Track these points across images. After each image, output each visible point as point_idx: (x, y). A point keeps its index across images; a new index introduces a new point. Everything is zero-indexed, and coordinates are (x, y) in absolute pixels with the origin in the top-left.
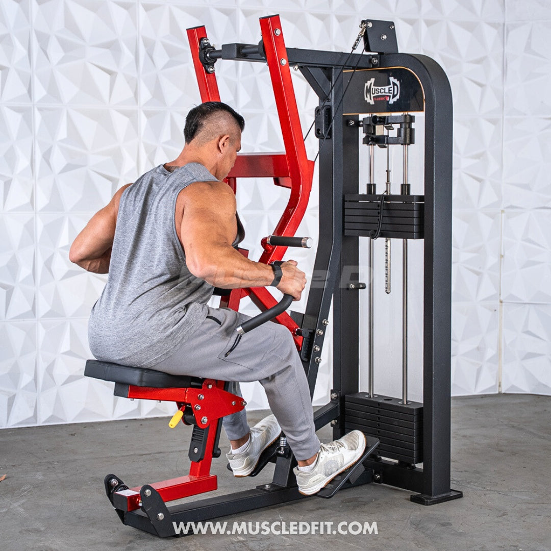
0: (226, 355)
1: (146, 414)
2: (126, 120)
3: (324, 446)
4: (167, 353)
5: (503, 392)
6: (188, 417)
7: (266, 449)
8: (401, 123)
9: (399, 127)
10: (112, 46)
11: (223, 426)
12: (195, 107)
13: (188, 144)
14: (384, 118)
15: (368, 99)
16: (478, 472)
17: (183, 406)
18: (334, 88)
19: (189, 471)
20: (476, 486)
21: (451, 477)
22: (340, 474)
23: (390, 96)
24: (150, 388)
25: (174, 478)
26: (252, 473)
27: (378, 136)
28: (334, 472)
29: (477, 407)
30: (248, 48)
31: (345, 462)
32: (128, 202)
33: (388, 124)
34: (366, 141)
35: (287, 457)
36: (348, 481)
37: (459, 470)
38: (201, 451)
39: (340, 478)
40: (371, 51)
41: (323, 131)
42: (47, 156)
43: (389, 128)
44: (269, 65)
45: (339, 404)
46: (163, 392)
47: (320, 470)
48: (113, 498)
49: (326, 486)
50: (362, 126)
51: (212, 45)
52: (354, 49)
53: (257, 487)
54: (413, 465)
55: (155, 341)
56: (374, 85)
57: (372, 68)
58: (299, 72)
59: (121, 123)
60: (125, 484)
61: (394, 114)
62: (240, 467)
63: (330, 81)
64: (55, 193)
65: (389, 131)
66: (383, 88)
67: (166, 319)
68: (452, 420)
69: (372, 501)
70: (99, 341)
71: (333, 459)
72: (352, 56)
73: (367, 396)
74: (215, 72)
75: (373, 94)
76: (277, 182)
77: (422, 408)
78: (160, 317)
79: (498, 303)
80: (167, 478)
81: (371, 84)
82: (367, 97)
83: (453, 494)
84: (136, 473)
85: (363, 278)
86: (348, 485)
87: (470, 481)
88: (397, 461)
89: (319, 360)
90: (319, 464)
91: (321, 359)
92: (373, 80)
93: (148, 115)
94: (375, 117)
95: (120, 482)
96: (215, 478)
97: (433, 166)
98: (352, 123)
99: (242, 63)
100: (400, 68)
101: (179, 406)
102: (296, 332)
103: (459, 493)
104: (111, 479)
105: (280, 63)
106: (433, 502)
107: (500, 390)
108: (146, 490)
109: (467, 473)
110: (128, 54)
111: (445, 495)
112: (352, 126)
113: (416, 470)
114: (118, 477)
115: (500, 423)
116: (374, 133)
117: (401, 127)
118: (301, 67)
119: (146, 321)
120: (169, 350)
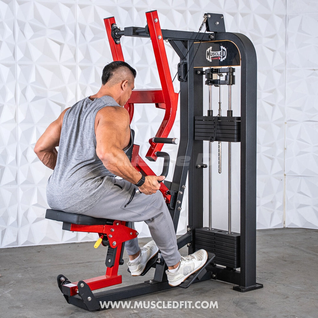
0: (125, 206)
1: (81, 239)
2: (70, 71)
3: (183, 258)
4: (91, 205)
5: (286, 227)
6: (105, 242)
7: (150, 260)
8: (227, 73)
9: (226, 75)
10: (61, 29)
11: (125, 247)
12: (108, 64)
13: (104, 85)
14: (217, 69)
15: (208, 59)
16: (272, 273)
17: (102, 235)
18: (188, 53)
19: (106, 273)
20: (271, 281)
21: (256, 276)
22: (192, 274)
23: (221, 57)
24: (84, 225)
25: (97, 276)
26: (142, 273)
27: (214, 80)
28: (189, 273)
29: (271, 235)
30: (140, 29)
31: (195, 267)
32: (68, 119)
33: (220, 73)
34: (207, 83)
35: (162, 264)
36: (197, 278)
37: (261, 272)
38: (113, 261)
39: (192, 276)
40: (210, 31)
41: (182, 77)
42: (24, 92)
43: (220, 75)
44: (151, 39)
45: (192, 234)
46: (91, 227)
47: (181, 272)
48: (62, 288)
49: (184, 281)
50: (205, 74)
51: (118, 28)
52: (200, 30)
53: (145, 282)
54: (234, 269)
55: (84, 198)
56: (212, 51)
57: (211, 41)
58: (168, 43)
59: (66, 73)
60: (69, 280)
61: (223, 67)
62: (135, 270)
63: (186, 48)
64: (28, 113)
65: (221, 77)
66: (217, 52)
67: (90, 185)
68: (257, 243)
69: (211, 290)
71: (188, 266)
72: (199, 34)
73: (208, 229)
74: (121, 43)
75: (211, 56)
76: (157, 106)
77: (240, 236)
78: (87, 185)
79: (284, 176)
80: (93, 277)
81: (210, 50)
82: (207, 57)
83: (257, 286)
84: (75, 274)
85: (206, 162)
86: (197, 281)
87: (267, 278)
88: (225, 267)
89: (180, 208)
90: (180, 268)
91: (181, 208)
92: (211, 48)
93: (82, 68)
94: (212, 69)
95: (66, 279)
96: (121, 277)
97: (246, 97)
98: (199, 72)
99: (136, 38)
100: (226, 41)
101: (100, 236)
102: (167, 193)
103: (261, 285)
104: (61, 277)
105: (158, 38)
106: (246, 290)
107: (284, 227)
108: (81, 283)
109: (265, 273)
110: (70, 33)
111: (253, 286)
112: (199, 74)
113: (236, 272)
114: (65, 276)
115: (285, 245)
116: (212, 78)
117: (227, 75)
118: (170, 40)
119: (79, 187)
120: (92, 203)
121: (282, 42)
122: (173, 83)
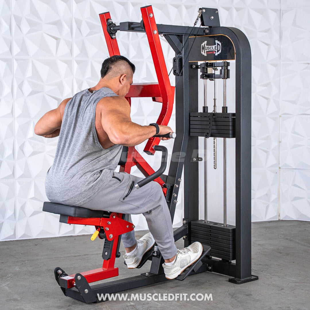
0: (124, 199)
1: (77, 233)
2: (66, 65)
3: (180, 251)
4: (90, 197)
5: (281, 219)
6: (102, 234)
7: (146, 252)
8: (222, 67)
10: (58, 24)
11: (121, 239)
13: (103, 78)
14: (212, 63)
15: (203, 53)
16: (267, 265)
17: (99, 228)
18: (184, 48)
19: (102, 265)
20: (266, 273)
23: (215, 51)
24: (81, 218)
25: (94, 269)
27: (209, 74)
28: (186, 266)
29: (266, 228)
30: (135, 24)
31: (192, 259)
33: (214, 67)
34: (202, 77)
35: (158, 257)
36: (193, 271)
37: (256, 264)
38: (109, 254)
40: (205, 26)
41: (178, 71)
42: (20, 86)
43: (215, 69)
44: (147, 34)
45: (187, 227)
46: (88, 220)
47: (177, 264)
48: (59, 281)
49: (181, 274)
50: (200, 68)
51: (114, 23)
52: (195, 24)
53: (141, 274)
54: (230, 261)
55: (83, 191)
56: (206, 45)
57: (205, 35)
58: (164, 38)
59: (63, 67)
60: (66, 273)
61: (218, 61)
62: (131, 263)
63: (181, 43)
64: (25, 107)
65: (215, 71)
66: (212, 46)
67: (89, 178)
69: (207, 282)
70: (51, 191)
71: (185, 259)
72: (194, 28)
73: (203, 222)
74: (116, 38)
75: (206, 50)
76: (154, 100)
77: (235, 229)
78: (86, 177)
79: (278, 168)
80: (90, 269)
81: (205, 44)
82: (202, 52)
83: (253, 278)
84: (72, 266)
85: (201, 155)
86: (193, 273)
87: (262, 270)
88: (221, 259)
89: (176, 201)
90: (177, 261)
91: (177, 201)
92: (206, 42)
93: (78, 62)
94: (207, 63)
95: (63, 272)
96: (117, 269)
98: (194, 66)
99: (131, 33)
100: (221, 35)
101: (97, 228)
102: (163, 186)
103: (257, 277)
104: (58, 270)
105: (153, 33)
106: (241, 282)
107: (279, 219)
108: (78, 276)
109: (261, 265)
110: (66, 28)
111: (248, 278)
112: (194, 68)
113: (232, 264)
114: (62, 269)
115: (279, 237)
116: (207, 72)
117: (222, 68)
118: (165, 35)
119: (78, 179)
120: (91, 196)
121: (276, 37)
122: (169, 77)
